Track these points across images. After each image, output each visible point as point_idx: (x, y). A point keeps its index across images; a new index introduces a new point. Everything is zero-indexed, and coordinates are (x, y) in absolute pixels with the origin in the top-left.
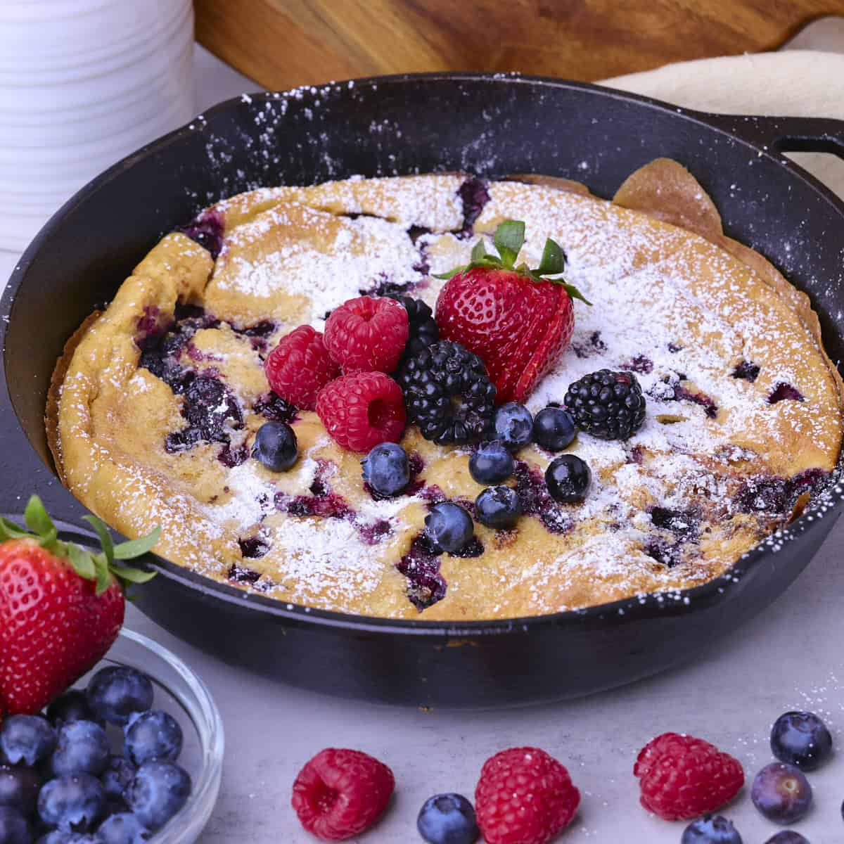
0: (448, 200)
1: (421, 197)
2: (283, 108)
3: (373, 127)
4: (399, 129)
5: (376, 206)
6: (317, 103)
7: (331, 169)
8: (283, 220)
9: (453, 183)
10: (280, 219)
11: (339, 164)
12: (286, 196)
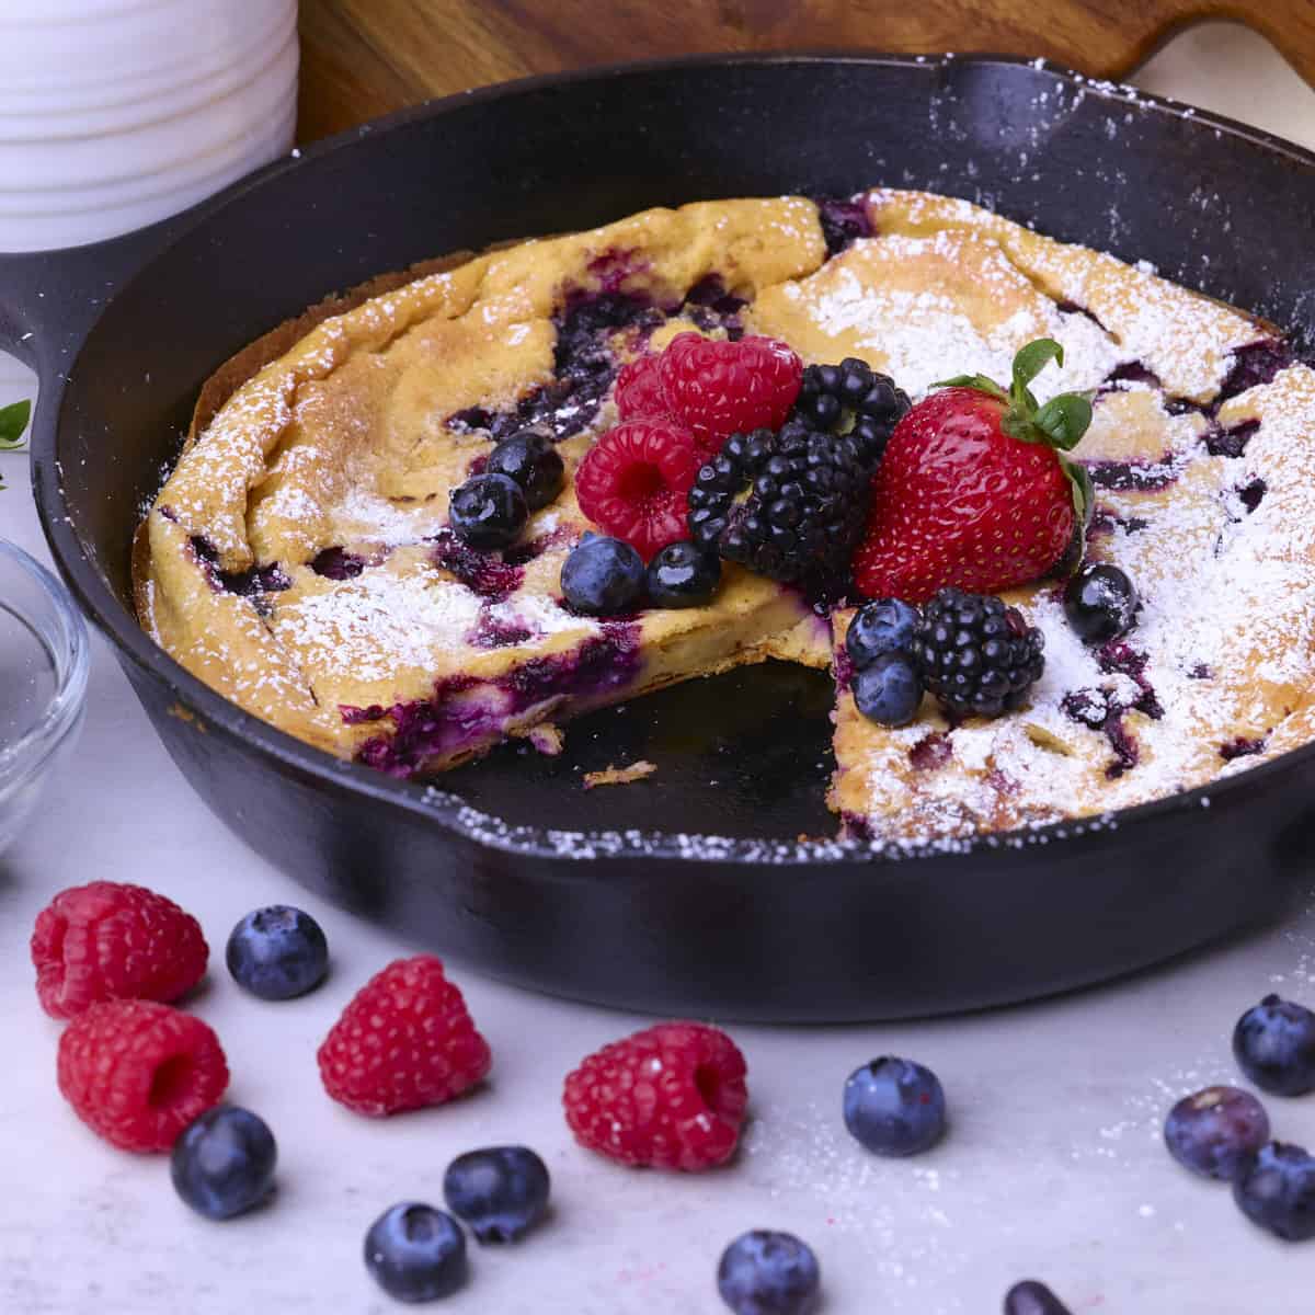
0: (1209, 351)
1: (1176, 327)
2: (1077, 101)
3: (1195, 196)
4: (1229, 218)
5: (1104, 307)
6: (1129, 118)
7: (1114, 233)
8: (949, 252)
9: (1244, 333)
10: (945, 251)
11: (1128, 232)
12: (993, 230)
